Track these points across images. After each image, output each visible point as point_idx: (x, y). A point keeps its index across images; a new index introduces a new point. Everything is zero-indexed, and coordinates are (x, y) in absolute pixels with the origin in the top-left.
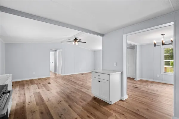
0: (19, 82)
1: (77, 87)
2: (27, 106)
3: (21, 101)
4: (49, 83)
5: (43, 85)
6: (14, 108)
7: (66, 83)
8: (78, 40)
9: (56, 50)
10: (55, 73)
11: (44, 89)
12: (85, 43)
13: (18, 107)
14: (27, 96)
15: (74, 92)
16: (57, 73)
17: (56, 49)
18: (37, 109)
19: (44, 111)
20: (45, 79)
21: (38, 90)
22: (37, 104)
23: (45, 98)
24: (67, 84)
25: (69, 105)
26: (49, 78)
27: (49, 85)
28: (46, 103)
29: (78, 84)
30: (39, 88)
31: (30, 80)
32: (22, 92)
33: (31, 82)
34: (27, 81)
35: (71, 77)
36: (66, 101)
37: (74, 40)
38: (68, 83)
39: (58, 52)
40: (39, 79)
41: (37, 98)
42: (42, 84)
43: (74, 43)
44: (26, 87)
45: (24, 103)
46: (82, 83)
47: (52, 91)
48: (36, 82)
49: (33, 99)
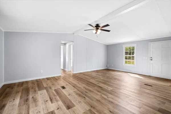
4: (64, 88)
10: (64, 70)
17: (66, 43)
26: (59, 78)
31: (37, 81)
37: (96, 26)
39: (67, 45)
40: (48, 79)
42: (53, 88)
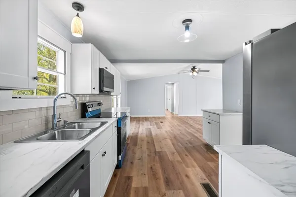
0: (136, 118)
1: (191, 130)
2: (139, 135)
3: (136, 132)
4: (162, 122)
5: (156, 123)
6: (131, 135)
7: (180, 124)
8: (196, 70)
9: (173, 84)
10: (172, 113)
11: (155, 127)
12: (209, 71)
13: (134, 135)
14: (140, 130)
15: (184, 134)
16: (174, 113)
18: (146, 139)
19: (150, 142)
20: (159, 118)
21: (150, 127)
22: (146, 136)
23: (153, 133)
24: (180, 126)
25: (172, 143)
26: (164, 118)
27: (161, 124)
28: (154, 137)
29: (194, 128)
30: (151, 125)
31: (145, 117)
32: (138, 126)
33: (146, 119)
34: (143, 118)
35: (190, 120)
36: (171, 140)
37: (192, 69)
38: (182, 125)
40: (153, 117)
41: (148, 132)
42: (154, 122)
43: (191, 74)
44: (141, 123)
45: (138, 133)
46: (200, 127)
47: (161, 129)
48: (150, 120)
49: (145, 132)
